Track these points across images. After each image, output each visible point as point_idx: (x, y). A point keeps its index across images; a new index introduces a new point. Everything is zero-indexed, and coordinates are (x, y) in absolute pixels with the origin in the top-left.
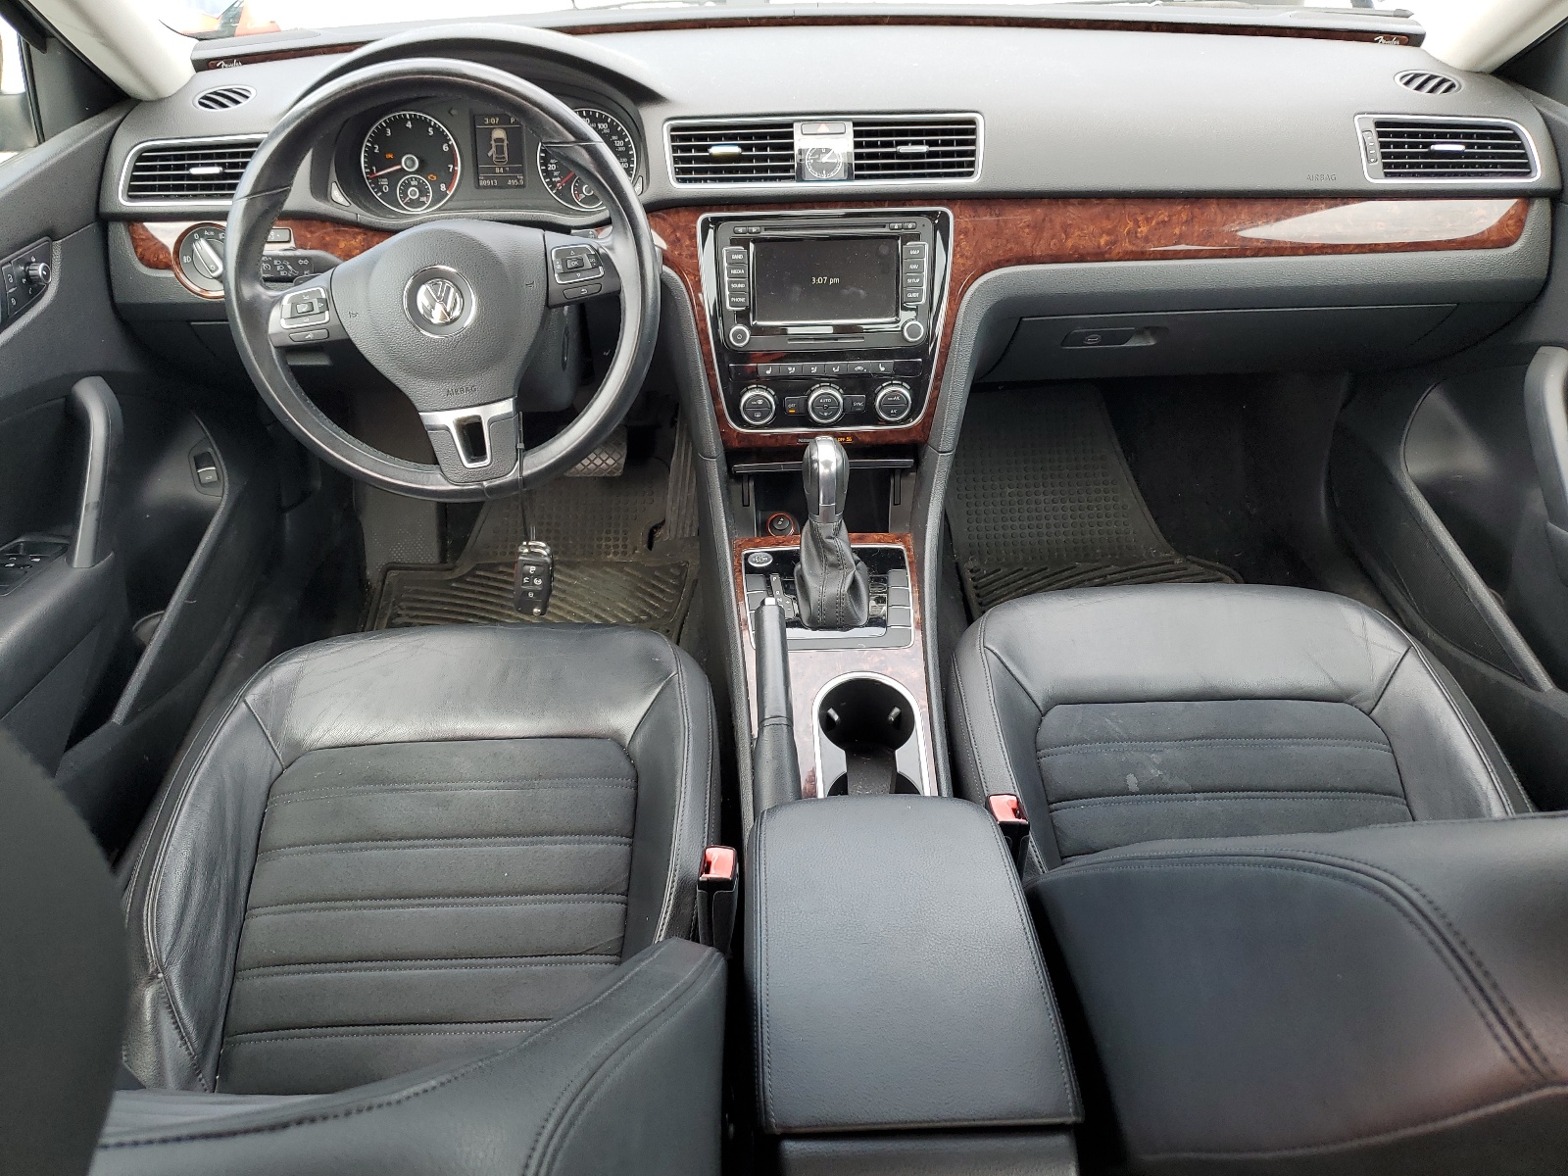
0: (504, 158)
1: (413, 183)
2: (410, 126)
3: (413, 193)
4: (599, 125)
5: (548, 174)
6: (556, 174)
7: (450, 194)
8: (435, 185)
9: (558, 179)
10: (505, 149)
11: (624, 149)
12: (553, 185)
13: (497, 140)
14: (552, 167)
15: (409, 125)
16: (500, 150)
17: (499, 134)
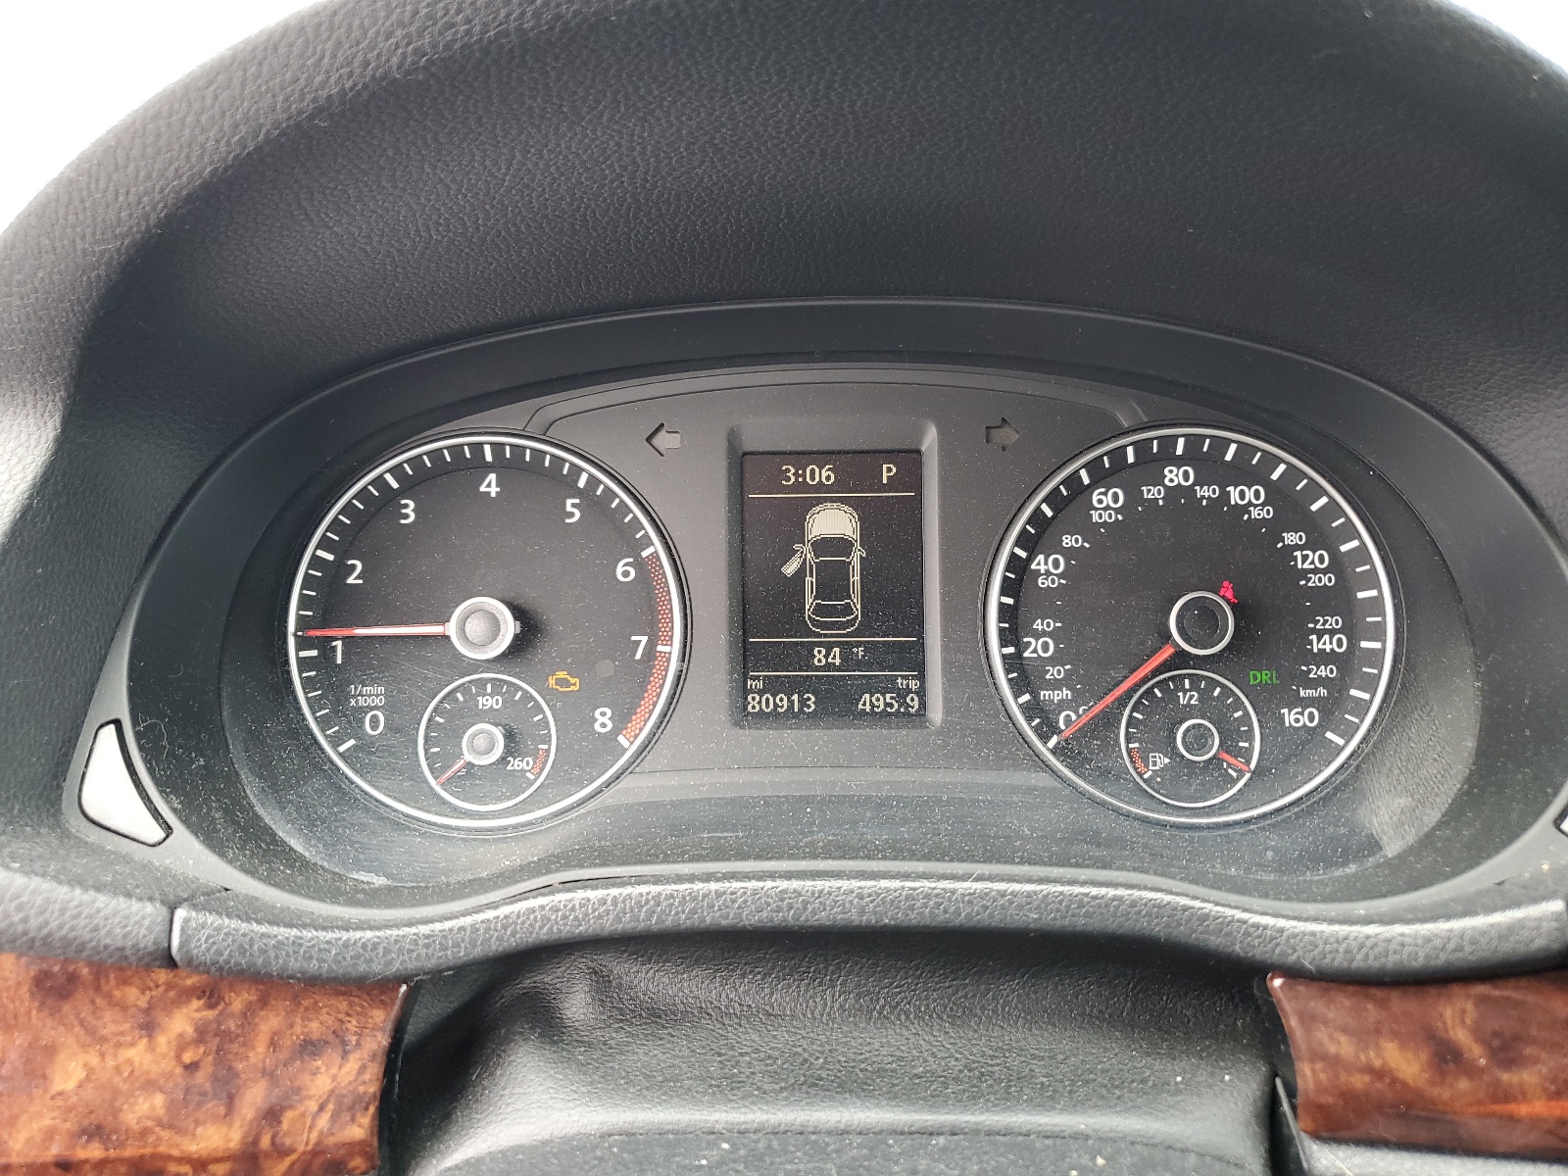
0: (847, 610)
1: (486, 702)
2: (494, 490)
3: (482, 744)
4: (1234, 494)
5: (1024, 676)
6: (1054, 673)
7: (629, 744)
8: (574, 717)
9: (1066, 693)
10: (856, 578)
11: (1328, 580)
12: (1043, 717)
13: (824, 545)
14: (1035, 648)
15: (490, 485)
16: (833, 582)
17: (833, 521)
